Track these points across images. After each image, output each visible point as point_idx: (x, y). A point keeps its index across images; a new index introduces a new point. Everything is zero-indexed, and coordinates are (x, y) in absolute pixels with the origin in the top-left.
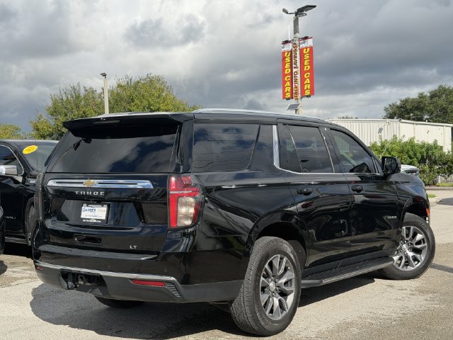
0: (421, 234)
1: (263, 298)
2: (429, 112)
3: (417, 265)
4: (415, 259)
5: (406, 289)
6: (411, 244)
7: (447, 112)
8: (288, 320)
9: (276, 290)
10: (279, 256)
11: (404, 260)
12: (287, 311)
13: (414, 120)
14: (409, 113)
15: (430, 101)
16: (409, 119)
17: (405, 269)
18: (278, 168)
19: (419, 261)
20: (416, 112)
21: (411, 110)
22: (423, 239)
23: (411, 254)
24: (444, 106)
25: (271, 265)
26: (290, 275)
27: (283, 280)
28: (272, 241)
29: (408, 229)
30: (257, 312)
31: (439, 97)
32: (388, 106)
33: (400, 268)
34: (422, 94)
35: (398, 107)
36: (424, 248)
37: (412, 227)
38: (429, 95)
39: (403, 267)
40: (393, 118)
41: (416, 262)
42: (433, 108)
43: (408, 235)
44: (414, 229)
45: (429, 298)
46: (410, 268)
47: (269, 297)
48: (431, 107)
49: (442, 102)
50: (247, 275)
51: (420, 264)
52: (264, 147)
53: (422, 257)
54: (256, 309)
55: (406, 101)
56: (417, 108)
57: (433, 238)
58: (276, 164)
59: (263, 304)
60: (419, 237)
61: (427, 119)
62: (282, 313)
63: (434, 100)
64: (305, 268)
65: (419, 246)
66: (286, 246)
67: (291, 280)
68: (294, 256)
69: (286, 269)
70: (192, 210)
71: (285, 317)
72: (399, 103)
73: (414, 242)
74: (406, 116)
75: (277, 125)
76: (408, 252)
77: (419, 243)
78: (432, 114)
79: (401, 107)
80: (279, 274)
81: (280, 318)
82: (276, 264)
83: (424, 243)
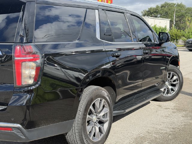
0: (176, 76)
1: (89, 128)
2: (160, 14)
3: (173, 93)
4: (172, 90)
5: (169, 108)
6: (171, 82)
7: (168, 14)
8: (104, 140)
9: (97, 121)
10: (99, 99)
11: (166, 91)
12: (104, 133)
13: (154, 17)
14: (151, 14)
15: (161, 9)
16: (152, 16)
17: (167, 96)
18: (99, 39)
19: (174, 91)
20: (155, 14)
21: (153, 13)
22: (177, 79)
23: (170, 87)
24: (167, 11)
25: (94, 105)
26: (107, 110)
27: (102, 114)
28: (95, 90)
29: (170, 74)
30: (84, 139)
31: (165, 7)
32: (143, 11)
33: (164, 95)
34: (158, 6)
35: (147, 11)
36: (177, 83)
37: (172, 73)
38: (160, 6)
39: (166, 95)
40: (145, 16)
41: (173, 91)
42: (162, 12)
43: (169, 77)
44: (173, 73)
45: (184, 115)
46: (169, 95)
47: (93, 127)
48: (161, 11)
49: (166, 9)
50: (77, 115)
51: (174, 92)
52: (91, 26)
53: (176, 89)
54: (84, 137)
55: (151, 9)
56: (155, 12)
57: (182, 78)
58: (98, 36)
59: (88, 133)
60: (175, 78)
61: (159, 17)
62: (100, 135)
63: (163, 8)
64: (116, 103)
65: (174, 83)
66: (104, 92)
67: (107, 114)
68: (109, 98)
69: (104, 107)
70: (33, 73)
71: (103, 138)
72: (147, 10)
73: (172, 81)
74: (150, 15)
75: (98, 10)
76: (168, 86)
77: (175, 81)
78: (161, 15)
79: (149, 11)
80: (99, 111)
81: (100, 139)
82: (97, 104)
83: (177, 81)
